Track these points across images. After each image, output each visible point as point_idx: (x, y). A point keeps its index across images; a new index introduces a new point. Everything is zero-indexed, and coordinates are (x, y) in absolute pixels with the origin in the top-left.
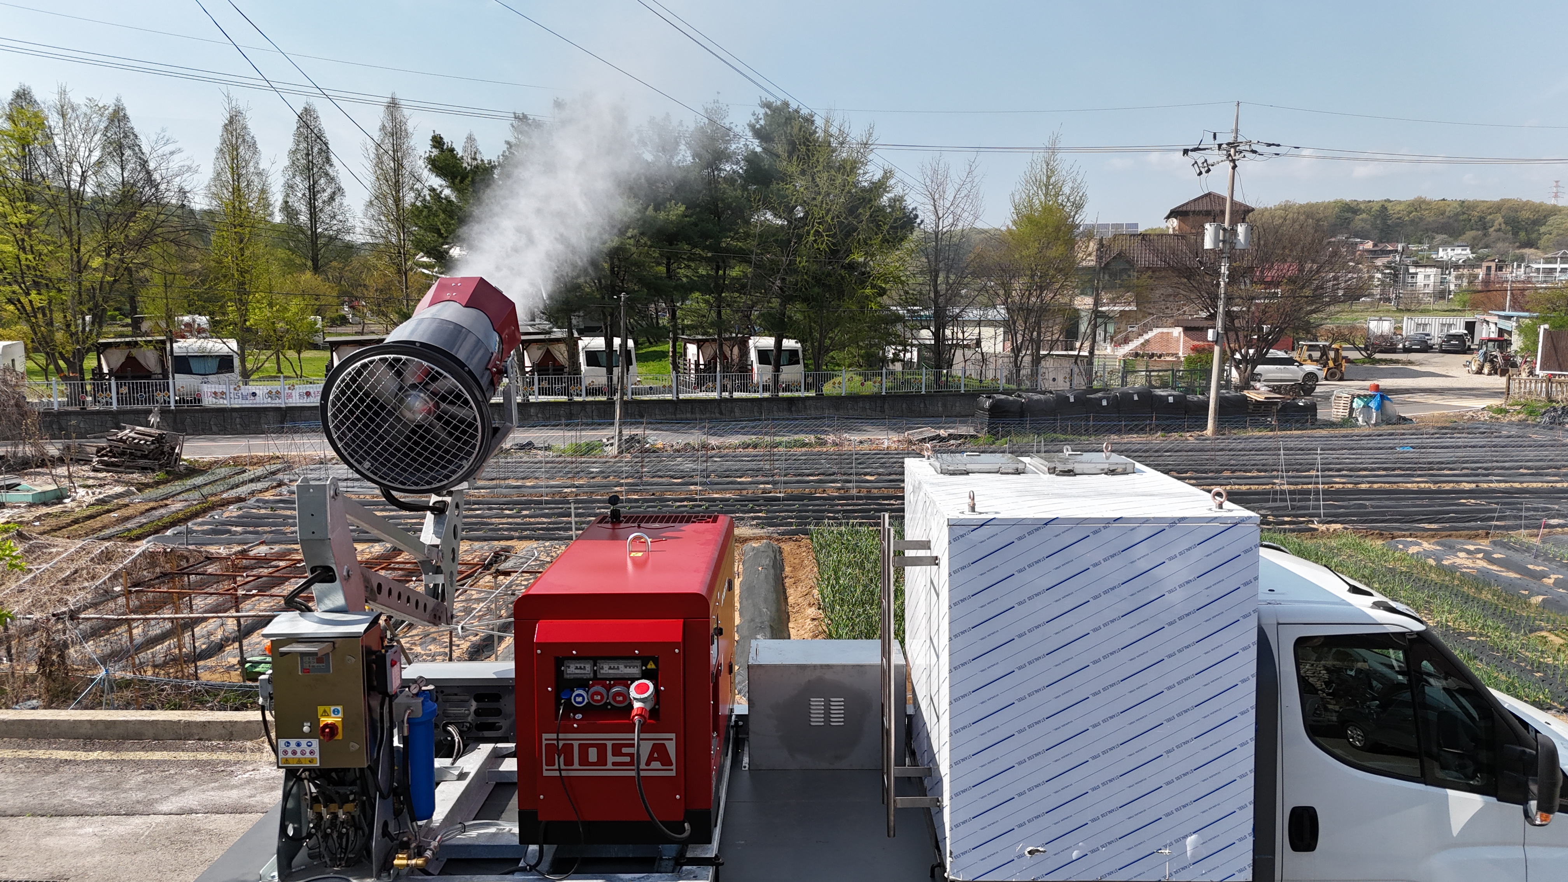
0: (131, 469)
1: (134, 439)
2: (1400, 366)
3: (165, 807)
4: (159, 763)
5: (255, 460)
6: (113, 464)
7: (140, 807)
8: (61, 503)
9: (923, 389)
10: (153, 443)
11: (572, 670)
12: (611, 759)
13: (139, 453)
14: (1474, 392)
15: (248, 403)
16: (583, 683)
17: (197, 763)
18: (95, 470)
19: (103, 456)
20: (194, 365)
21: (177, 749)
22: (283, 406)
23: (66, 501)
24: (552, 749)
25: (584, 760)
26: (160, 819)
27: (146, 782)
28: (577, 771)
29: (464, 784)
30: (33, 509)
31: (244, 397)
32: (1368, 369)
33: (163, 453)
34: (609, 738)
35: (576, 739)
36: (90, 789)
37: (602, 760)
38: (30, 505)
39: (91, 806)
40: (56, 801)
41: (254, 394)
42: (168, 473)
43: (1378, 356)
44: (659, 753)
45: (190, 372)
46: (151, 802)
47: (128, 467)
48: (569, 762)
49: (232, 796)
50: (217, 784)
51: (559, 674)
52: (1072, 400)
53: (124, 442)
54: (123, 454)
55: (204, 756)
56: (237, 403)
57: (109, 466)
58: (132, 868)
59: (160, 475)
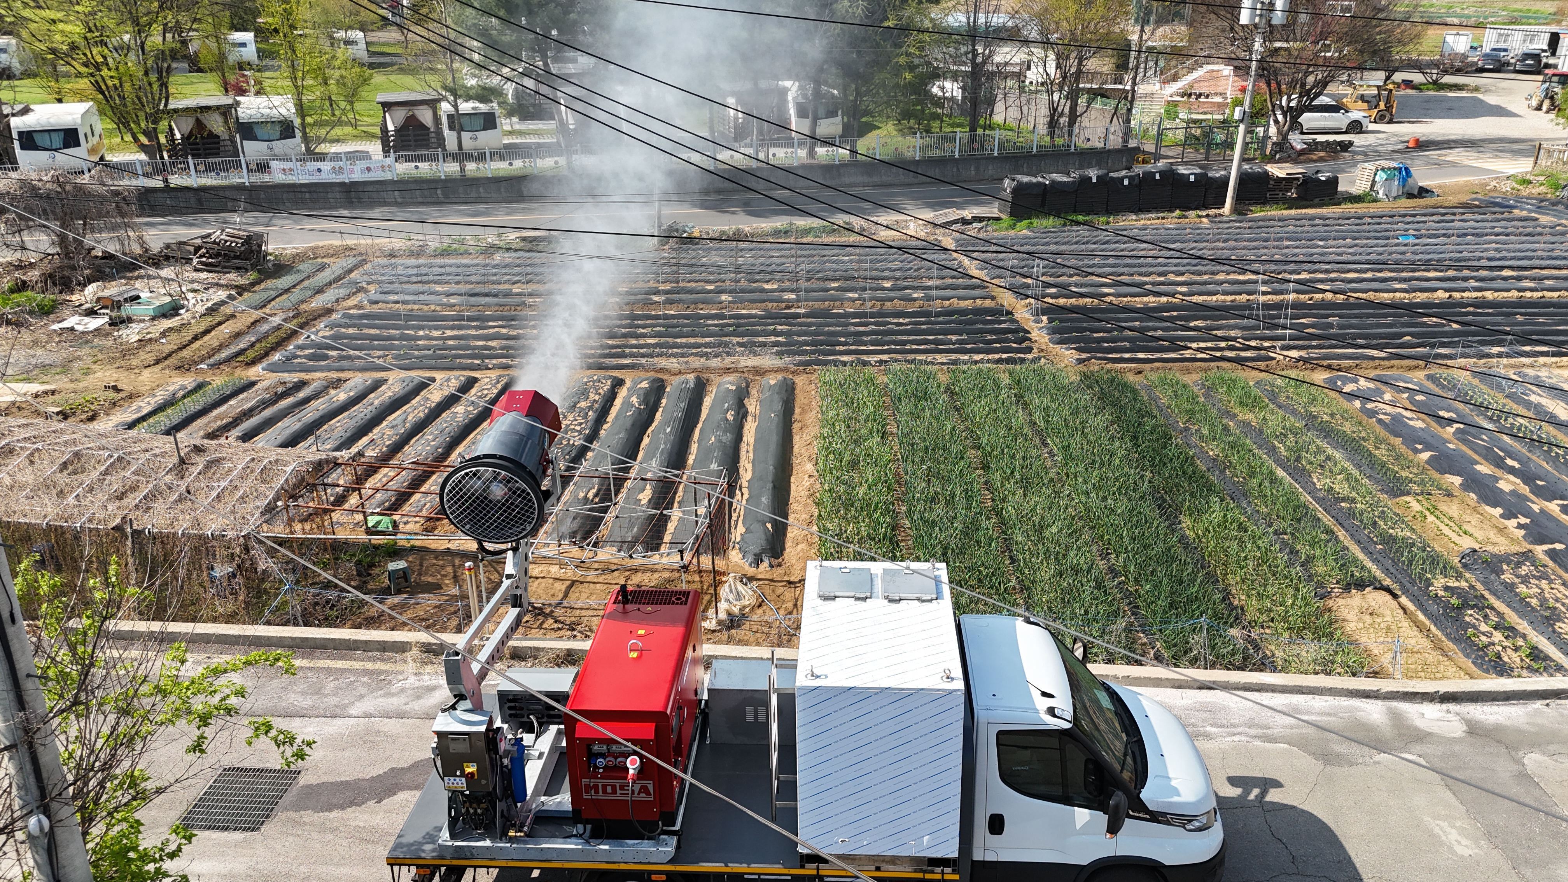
0: (225, 270)
1: (226, 241)
2: (1464, 94)
3: (353, 711)
4: (342, 671)
5: (331, 252)
6: (210, 265)
7: (338, 711)
8: (178, 315)
9: (957, 153)
10: (242, 244)
11: (596, 748)
12: (619, 792)
13: (232, 254)
14: (1516, 147)
15: (315, 179)
16: (602, 755)
17: (366, 672)
18: (197, 270)
19: (201, 256)
20: (258, 132)
21: (351, 659)
22: (347, 181)
23: (182, 311)
24: (587, 786)
25: (605, 791)
26: (353, 721)
27: (338, 688)
28: (601, 796)
29: (542, 761)
30: (156, 323)
31: (311, 174)
32: (1429, 100)
33: (252, 251)
34: (618, 783)
35: (600, 782)
36: (303, 693)
37: (614, 792)
38: (153, 319)
39: (307, 709)
40: (284, 704)
41: (319, 170)
42: (259, 271)
43: (1448, 79)
44: (644, 789)
45: (255, 138)
46: (345, 707)
47: (225, 267)
48: (597, 792)
49: (394, 703)
50: (382, 692)
51: (589, 750)
52: (1094, 180)
53: (218, 244)
54: (218, 255)
55: (369, 665)
56: (304, 179)
57: (209, 267)
58: (345, 762)
59: (252, 276)
